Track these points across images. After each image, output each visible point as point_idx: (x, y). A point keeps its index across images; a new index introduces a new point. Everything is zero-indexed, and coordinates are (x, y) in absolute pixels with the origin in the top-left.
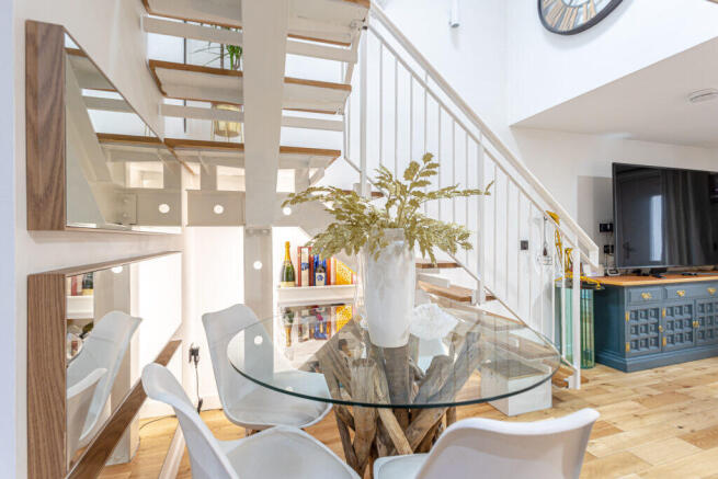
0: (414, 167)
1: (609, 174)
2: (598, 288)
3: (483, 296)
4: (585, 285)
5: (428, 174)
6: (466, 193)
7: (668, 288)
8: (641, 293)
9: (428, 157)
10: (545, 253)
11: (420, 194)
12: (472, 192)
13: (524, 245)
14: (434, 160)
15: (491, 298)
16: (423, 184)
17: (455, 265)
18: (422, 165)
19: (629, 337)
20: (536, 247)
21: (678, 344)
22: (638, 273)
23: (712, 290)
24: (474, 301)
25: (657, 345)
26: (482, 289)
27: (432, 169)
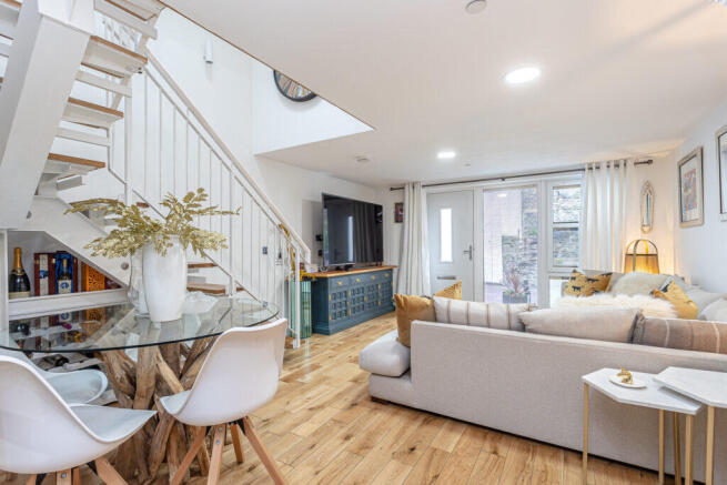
0: (190, 195)
1: (320, 199)
2: (314, 279)
3: (234, 289)
4: (305, 278)
5: (200, 200)
6: (224, 213)
7: (353, 278)
8: (338, 282)
9: (201, 190)
10: (280, 256)
11: (193, 212)
12: (227, 212)
13: (265, 251)
14: (205, 193)
15: (240, 289)
16: (196, 206)
17: (213, 265)
18: (197, 195)
19: (331, 311)
20: (273, 252)
21: (357, 313)
22: (338, 269)
23: (373, 277)
24: (227, 293)
25: (346, 314)
26: (234, 284)
27: (202, 197)
